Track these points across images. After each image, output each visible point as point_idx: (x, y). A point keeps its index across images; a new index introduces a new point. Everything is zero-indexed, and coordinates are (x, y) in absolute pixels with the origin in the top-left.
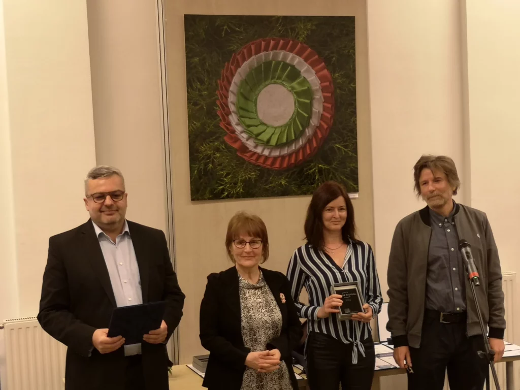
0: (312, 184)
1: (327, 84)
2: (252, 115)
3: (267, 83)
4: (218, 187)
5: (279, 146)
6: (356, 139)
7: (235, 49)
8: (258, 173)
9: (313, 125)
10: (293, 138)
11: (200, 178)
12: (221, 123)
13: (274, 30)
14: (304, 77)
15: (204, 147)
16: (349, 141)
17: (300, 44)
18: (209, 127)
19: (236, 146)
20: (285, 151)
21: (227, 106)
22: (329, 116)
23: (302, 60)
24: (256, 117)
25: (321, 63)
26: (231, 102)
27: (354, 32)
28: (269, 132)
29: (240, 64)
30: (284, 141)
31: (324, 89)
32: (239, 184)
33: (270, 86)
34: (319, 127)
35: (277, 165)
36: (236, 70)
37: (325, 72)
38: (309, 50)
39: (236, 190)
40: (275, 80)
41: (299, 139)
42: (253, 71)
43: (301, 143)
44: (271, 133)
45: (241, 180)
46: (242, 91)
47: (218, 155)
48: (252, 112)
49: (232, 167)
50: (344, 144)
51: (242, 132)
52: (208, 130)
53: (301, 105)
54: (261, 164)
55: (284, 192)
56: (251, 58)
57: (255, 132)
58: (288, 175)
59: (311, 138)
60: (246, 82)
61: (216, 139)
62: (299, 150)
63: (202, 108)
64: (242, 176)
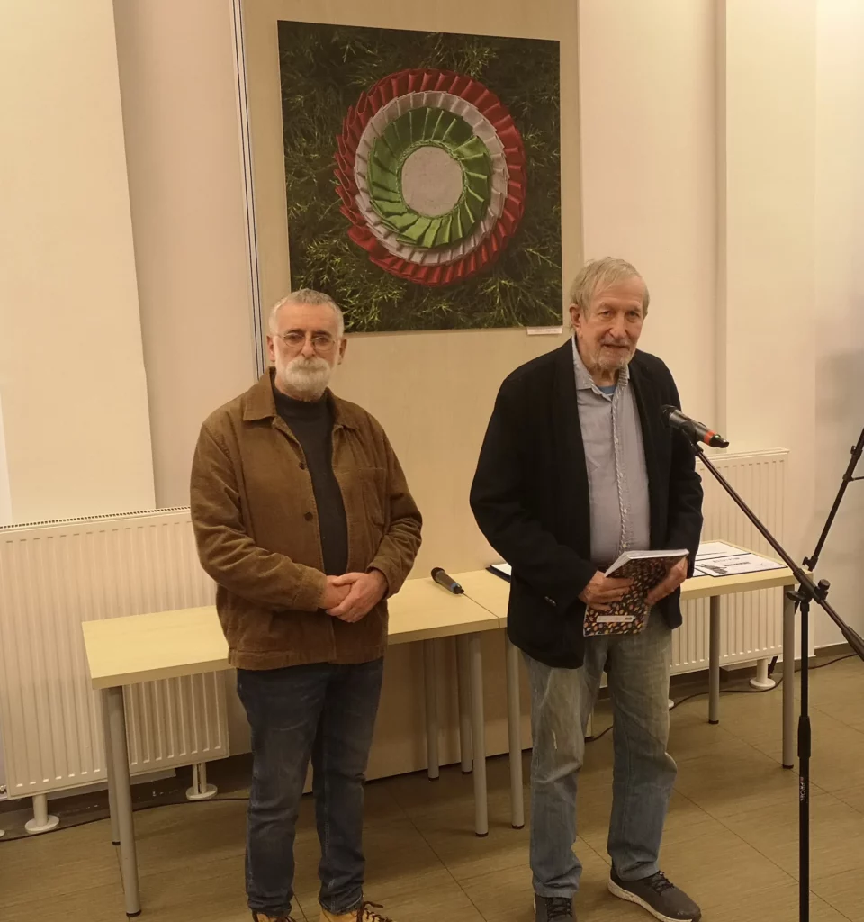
0: (490, 310)
1: (515, 149)
2: (392, 196)
3: (419, 143)
5: (438, 248)
6: (560, 241)
7: (364, 84)
8: (403, 291)
9: (492, 215)
10: (461, 236)
12: (342, 208)
13: (430, 57)
14: (478, 137)
15: (315, 247)
16: (548, 243)
17: (471, 82)
19: (367, 246)
20: (448, 257)
21: (354, 182)
22: (518, 202)
23: (475, 108)
24: (401, 200)
25: (506, 115)
26: (359, 173)
27: (557, 67)
28: (422, 223)
29: (374, 109)
30: (446, 240)
31: (509, 159)
32: (373, 309)
33: (423, 149)
34: (501, 220)
35: (435, 280)
36: (367, 121)
37: (512, 130)
38: (486, 92)
39: (367, 319)
40: (431, 140)
41: (470, 237)
42: (395, 124)
43: (473, 246)
44: (425, 227)
45: (376, 303)
46: (376, 155)
47: (338, 260)
48: (393, 191)
49: (362, 280)
50: (541, 248)
51: (376, 224)
52: (321, 218)
53: (472, 182)
54: (408, 277)
55: (446, 324)
56: (392, 102)
57: (399, 225)
58: (452, 295)
59: (488, 237)
60: (384, 141)
61: (334, 233)
62: (469, 255)
63: (310, 182)
64: (377, 295)
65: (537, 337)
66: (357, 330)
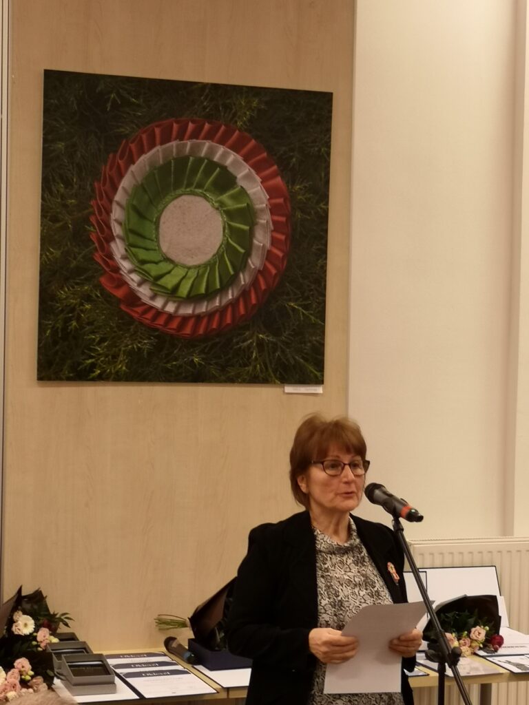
0: (246, 365)
1: (281, 200)
2: (148, 244)
3: (179, 191)
4: (84, 360)
5: (193, 298)
6: (324, 295)
7: (127, 132)
8: (154, 340)
9: (253, 267)
10: (218, 286)
11: (55, 343)
12: (96, 254)
13: (196, 106)
14: (242, 187)
15: (65, 292)
16: (311, 298)
17: (237, 132)
18: (75, 258)
19: (119, 293)
20: (203, 308)
21: (109, 228)
22: (280, 254)
23: (240, 158)
24: (157, 248)
25: (273, 165)
26: (116, 220)
27: (329, 118)
28: (179, 273)
29: (135, 156)
30: (203, 290)
31: (274, 210)
32: (121, 358)
33: (184, 197)
34: (262, 272)
35: (188, 330)
36: (127, 168)
37: (278, 180)
38: (253, 142)
39: (114, 368)
40: (192, 188)
41: (228, 290)
42: (156, 172)
43: (230, 297)
44: (181, 277)
45: (124, 351)
46: (135, 203)
47: (88, 306)
48: (149, 239)
49: (111, 328)
50: (304, 303)
51: (131, 272)
52: (73, 264)
53: (232, 232)
54: (160, 327)
55: (198, 377)
56: (154, 150)
57: (153, 273)
58: (205, 347)
59: (247, 289)
60: (144, 188)
61: (86, 279)
62: (226, 307)
63: (65, 227)
64: (127, 344)
65: (295, 396)
66: (103, 380)
